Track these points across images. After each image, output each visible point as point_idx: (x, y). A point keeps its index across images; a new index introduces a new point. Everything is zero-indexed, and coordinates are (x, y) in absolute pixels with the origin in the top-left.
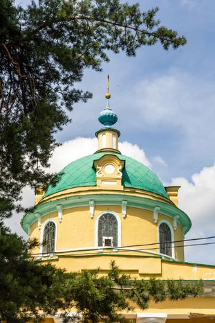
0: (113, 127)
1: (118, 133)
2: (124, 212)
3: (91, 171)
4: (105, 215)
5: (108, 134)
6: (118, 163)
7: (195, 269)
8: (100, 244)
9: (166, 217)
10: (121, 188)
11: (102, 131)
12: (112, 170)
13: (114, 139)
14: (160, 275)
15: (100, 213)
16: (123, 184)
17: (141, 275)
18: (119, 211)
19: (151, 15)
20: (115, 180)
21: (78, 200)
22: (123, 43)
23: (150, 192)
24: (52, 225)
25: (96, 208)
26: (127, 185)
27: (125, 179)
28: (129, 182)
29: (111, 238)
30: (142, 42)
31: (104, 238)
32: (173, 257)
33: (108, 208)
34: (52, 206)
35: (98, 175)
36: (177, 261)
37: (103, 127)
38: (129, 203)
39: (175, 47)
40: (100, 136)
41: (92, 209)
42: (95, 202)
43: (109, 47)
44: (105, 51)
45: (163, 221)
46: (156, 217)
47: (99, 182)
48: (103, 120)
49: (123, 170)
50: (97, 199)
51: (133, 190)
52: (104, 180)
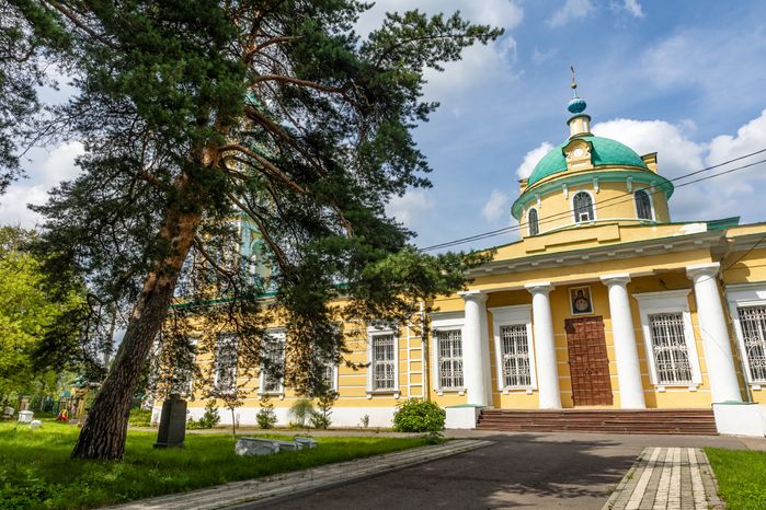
0: (584, 112)
1: (588, 118)
2: (596, 188)
3: (562, 157)
4: (579, 195)
5: (579, 121)
6: (585, 144)
7: (654, 229)
8: (577, 220)
9: (641, 184)
10: (592, 167)
11: (573, 119)
12: (581, 153)
13: (585, 124)
14: (619, 240)
15: (573, 194)
16: (592, 163)
17: (600, 242)
18: (591, 188)
19: (455, 18)
20: (584, 161)
21: (552, 186)
22: (448, 51)
23: (623, 164)
24: (534, 211)
25: (569, 190)
26: (597, 163)
27: (594, 157)
28: (599, 159)
29: (587, 213)
30: (461, 44)
31: (580, 215)
32: (654, 219)
33: (581, 187)
34: (531, 195)
35: (567, 160)
36: (659, 222)
37: (574, 115)
38: (600, 179)
39: (494, 39)
40: (571, 124)
41: (565, 191)
42: (568, 184)
43: (438, 59)
44: (437, 63)
45: (637, 189)
46: (630, 186)
47: (569, 165)
48: (573, 109)
49: (592, 150)
50: (569, 181)
51: (604, 166)
52: (574, 163)
